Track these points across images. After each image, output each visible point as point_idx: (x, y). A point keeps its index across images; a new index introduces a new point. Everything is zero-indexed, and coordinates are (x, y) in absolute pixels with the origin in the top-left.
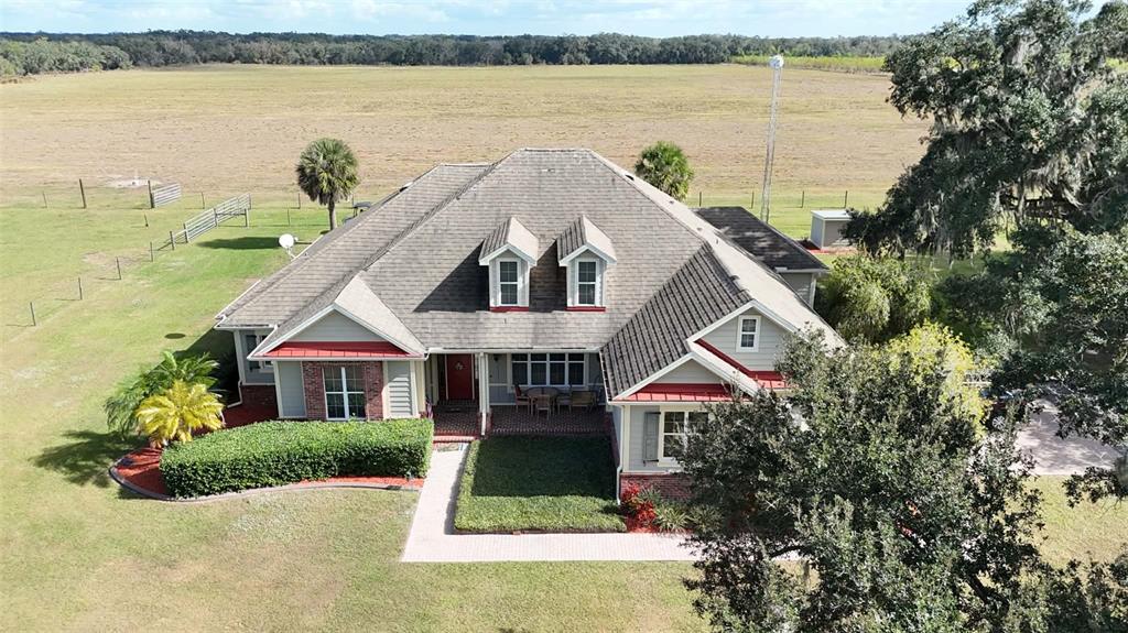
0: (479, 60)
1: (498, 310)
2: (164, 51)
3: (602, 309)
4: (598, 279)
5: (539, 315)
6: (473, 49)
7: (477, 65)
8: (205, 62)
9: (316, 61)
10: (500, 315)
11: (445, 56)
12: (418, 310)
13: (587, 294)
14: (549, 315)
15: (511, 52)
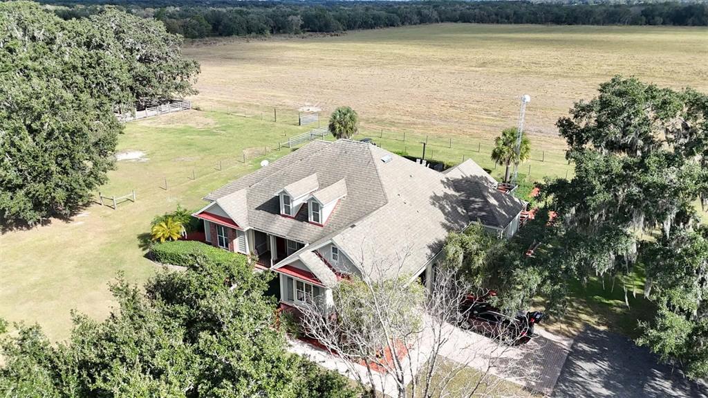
0: (619, 21)
1: (283, 216)
2: (421, 15)
3: (322, 226)
4: (320, 211)
5: (297, 222)
6: (616, 14)
7: (617, 25)
8: (442, 22)
9: (506, 21)
10: (283, 218)
11: (594, 18)
12: (256, 209)
13: (316, 218)
14: (301, 223)
15: (646, 16)
